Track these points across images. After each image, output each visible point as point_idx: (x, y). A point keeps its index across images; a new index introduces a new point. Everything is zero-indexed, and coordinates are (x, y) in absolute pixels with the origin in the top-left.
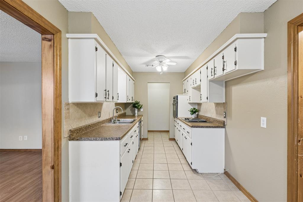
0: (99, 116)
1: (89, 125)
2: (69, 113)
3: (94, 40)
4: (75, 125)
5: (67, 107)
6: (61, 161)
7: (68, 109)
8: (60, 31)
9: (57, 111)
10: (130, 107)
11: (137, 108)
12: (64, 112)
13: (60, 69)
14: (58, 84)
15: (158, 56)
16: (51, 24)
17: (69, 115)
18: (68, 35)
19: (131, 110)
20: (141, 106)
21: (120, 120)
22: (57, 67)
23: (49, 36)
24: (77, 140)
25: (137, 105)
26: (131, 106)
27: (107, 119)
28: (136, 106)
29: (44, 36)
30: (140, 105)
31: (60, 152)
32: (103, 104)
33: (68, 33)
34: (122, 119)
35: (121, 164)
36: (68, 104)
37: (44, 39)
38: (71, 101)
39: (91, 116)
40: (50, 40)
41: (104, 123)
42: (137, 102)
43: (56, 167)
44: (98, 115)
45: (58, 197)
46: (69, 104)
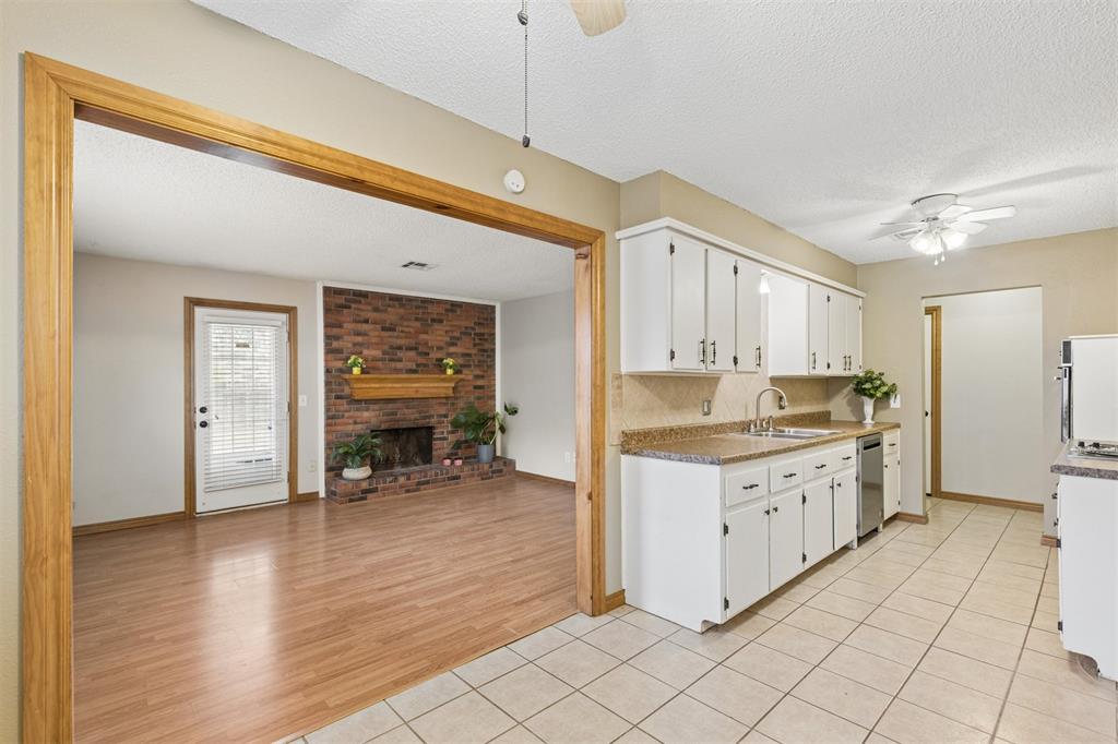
0: (706, 410)
1: (672, 430)
2: (620, 395)
3: (665, 231)
4: (636, 424)
5: (616, 383)
6: (604, 489)
7: (619, 387)
8: (602, 233)
9: (598, 389)
10: (845, 391)
11: (871, 396)
12: (610, 392)
13: (603, 307)
14: (599, 338)
15: (919, 200)
16: (586, 228)
17: (621, 401)
18: (619, 235)
19: (850, 403)
20: (885, 389)
21: (787, 430)
22: (596, 304)
23: (584, 250)
24: (635, 454)
25: (867, 386)
26: (848, 388)
27: (735, 423)
28: (865, 389)
29: (578, 251)
30: (883, 384)
31: (601, 471)
32: (719, 378)
33: (619, 229)
34: (792, 430)
35: (726, 530)
36: (619, 377)
37: (579, 256)
38: (624, 370)
39: (677, 406)
40: (586, 257)
41: (720, 432)
42: (873, 373)
43: (594, 497)
44: (701, 409)
45: (599, 557)
46: (621, 376)
